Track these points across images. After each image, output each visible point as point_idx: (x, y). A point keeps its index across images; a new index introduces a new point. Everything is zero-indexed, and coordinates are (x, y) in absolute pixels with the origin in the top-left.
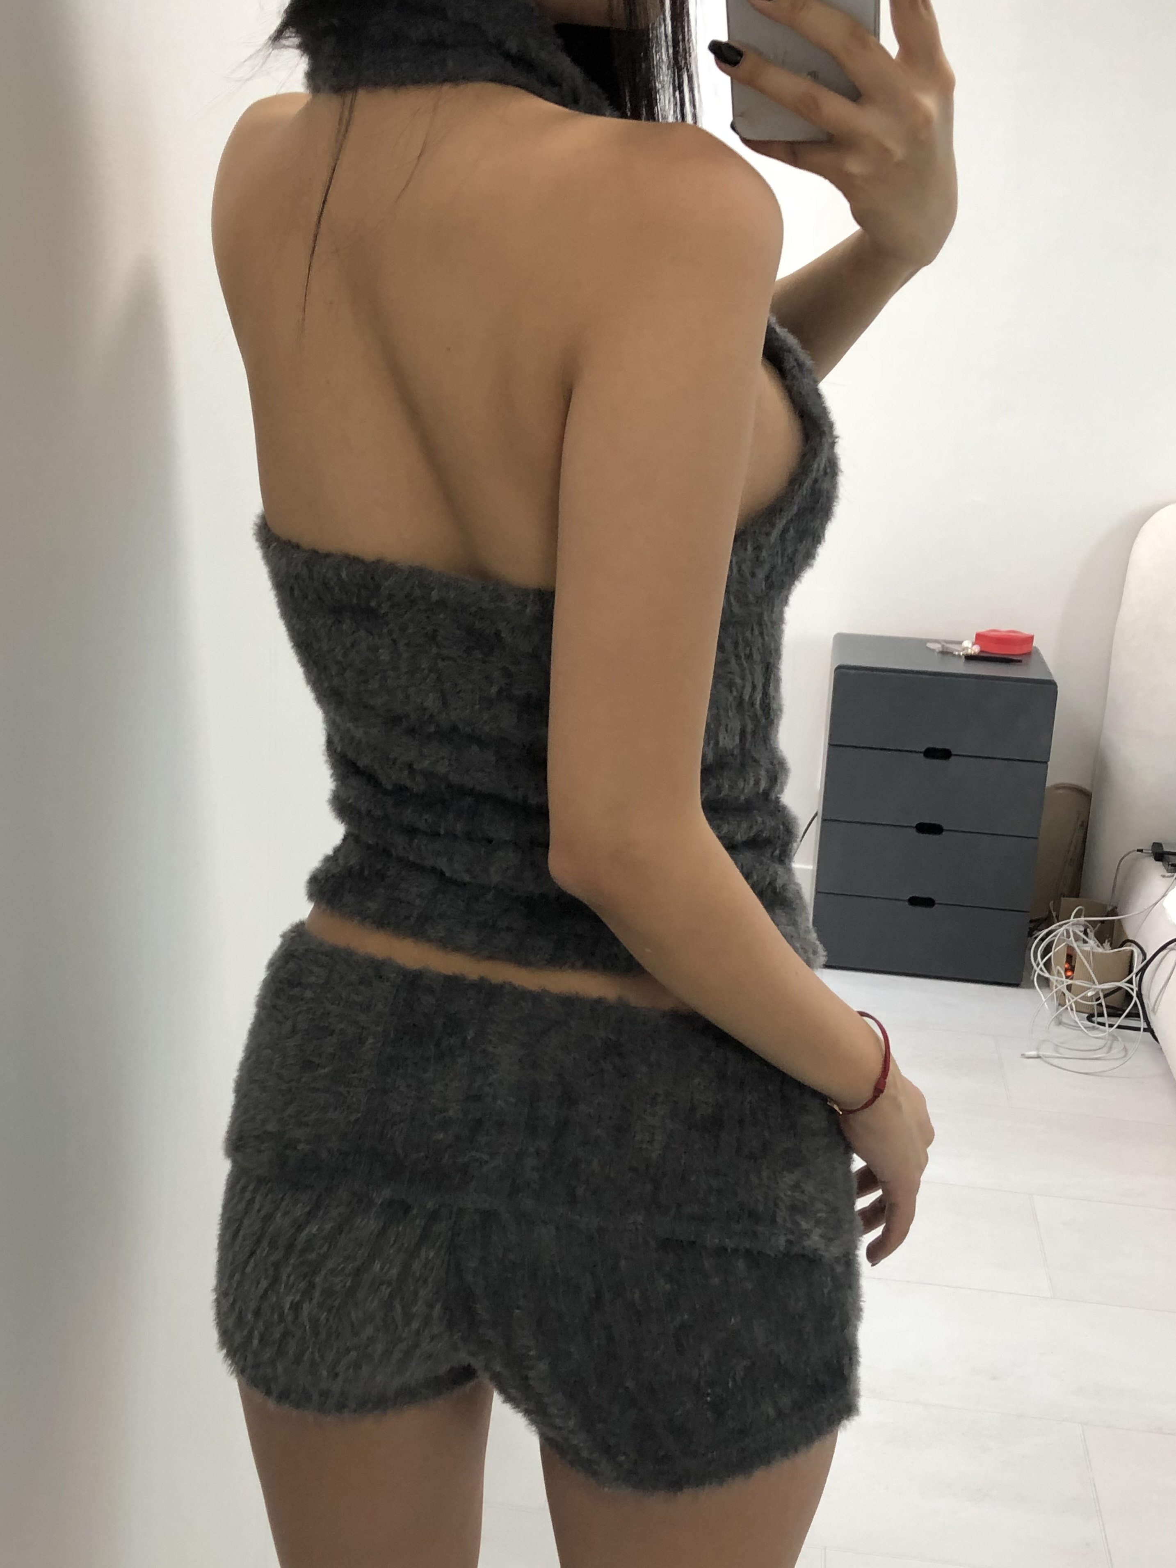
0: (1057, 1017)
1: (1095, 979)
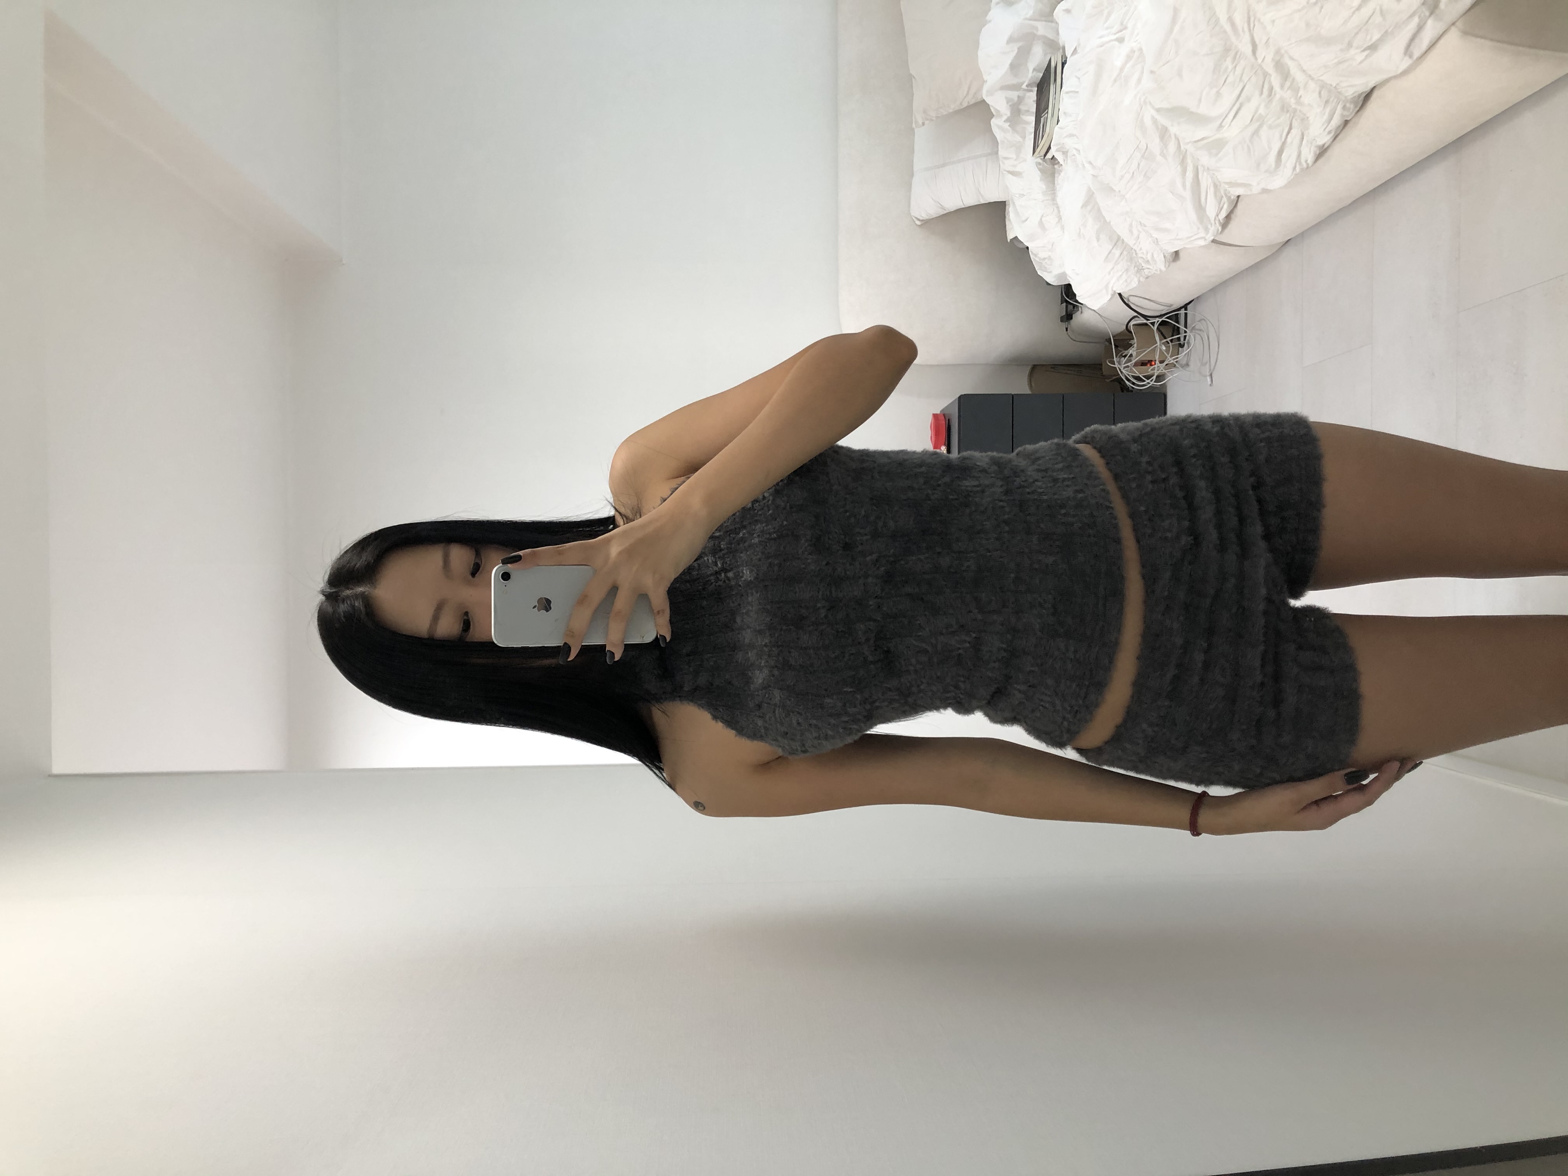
1: (1153, 347)
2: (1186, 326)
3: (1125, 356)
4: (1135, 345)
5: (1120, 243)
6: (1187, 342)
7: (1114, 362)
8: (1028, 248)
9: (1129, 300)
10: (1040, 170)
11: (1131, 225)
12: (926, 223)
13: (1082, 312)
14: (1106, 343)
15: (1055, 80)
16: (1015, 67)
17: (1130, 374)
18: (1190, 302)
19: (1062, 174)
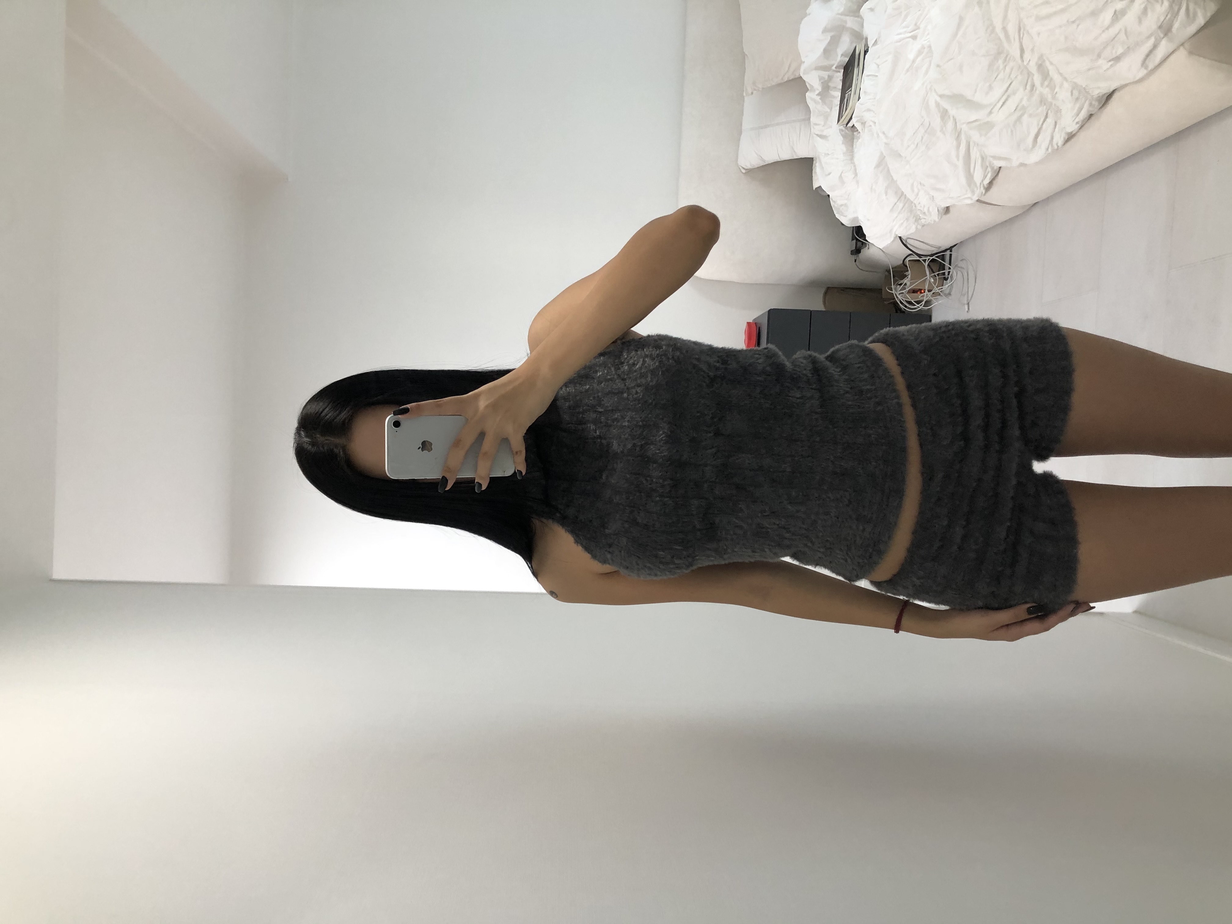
0: (946, 296)
1: (925, 278)
2: (950, 264)
3: (900, 285)
4: (909, 276)
5: (903, 198)
6: (950, 277)
7: (892, 288)
8: (829, 196)
9: (906, 241)
10: (842, 135)
11: (912, 185)
12: (750, 172)
13: (869, 248)
14: (887, 273)
15: (858, 65)
16: (827, 52)
17: (904, 299)
18: (955, 245)
19: (860, 140)
